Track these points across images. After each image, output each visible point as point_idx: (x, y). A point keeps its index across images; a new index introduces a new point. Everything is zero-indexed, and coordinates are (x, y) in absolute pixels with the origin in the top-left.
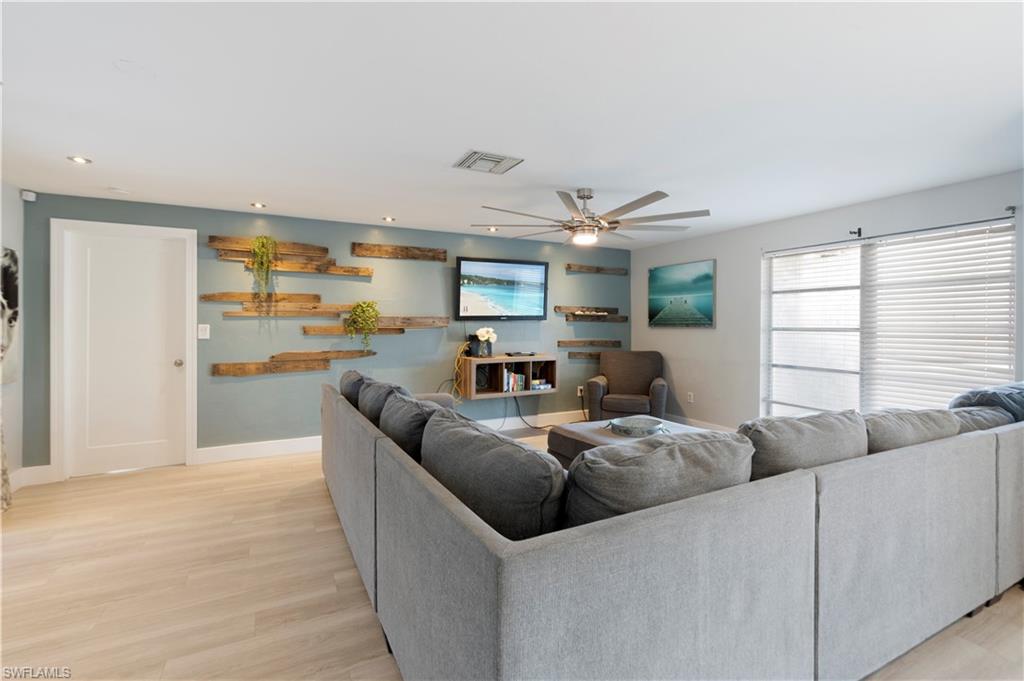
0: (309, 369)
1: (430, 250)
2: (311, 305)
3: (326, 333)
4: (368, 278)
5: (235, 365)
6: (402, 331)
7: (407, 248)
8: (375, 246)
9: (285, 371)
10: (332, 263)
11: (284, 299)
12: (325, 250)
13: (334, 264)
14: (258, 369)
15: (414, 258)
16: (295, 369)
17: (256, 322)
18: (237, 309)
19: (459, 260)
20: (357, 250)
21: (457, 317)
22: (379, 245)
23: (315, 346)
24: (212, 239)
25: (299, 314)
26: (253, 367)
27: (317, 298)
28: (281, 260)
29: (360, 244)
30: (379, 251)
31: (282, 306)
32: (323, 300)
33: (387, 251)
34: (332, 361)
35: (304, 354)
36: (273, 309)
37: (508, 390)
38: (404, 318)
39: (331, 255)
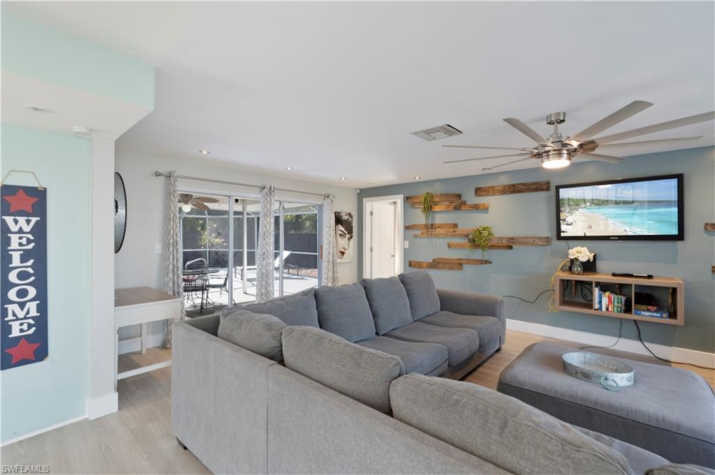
0: (451, 269)
1: (533, 184)
2: (451, 230)
3: (460, 247)
4: (485, 209)
5: (418, 262)
6: (511, 247)
7: (514, 185)
8: (489, 188)
9: (439, 268)
10: (464, 203)
11: (439, 227)
12: (459, 196)
13: (465, 204)
14: (427, 266)
15: (519, 192)
16: (444, 268)
17: (426, 240)
18: (418, 232)
19: (558, 188)
20: (478, 192)
21: (559, 238)
22: (492, 187)
23: (454, 255)
24: (408, 198)
25: (446, 236)
26: (425, 264)
27: (455, 226)
28: (437, 205)
29: (480, 188)
30: (493, 190)
31: (439, 231)
32: (459, 226)
33: (498, 190)
34: (464, 265)
35: (449, 259)
36: (434, 233)
37: (601, 308)
38: (509, 238)
39: (463, 198)
